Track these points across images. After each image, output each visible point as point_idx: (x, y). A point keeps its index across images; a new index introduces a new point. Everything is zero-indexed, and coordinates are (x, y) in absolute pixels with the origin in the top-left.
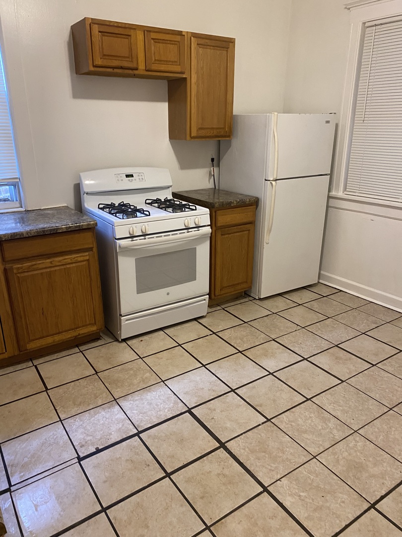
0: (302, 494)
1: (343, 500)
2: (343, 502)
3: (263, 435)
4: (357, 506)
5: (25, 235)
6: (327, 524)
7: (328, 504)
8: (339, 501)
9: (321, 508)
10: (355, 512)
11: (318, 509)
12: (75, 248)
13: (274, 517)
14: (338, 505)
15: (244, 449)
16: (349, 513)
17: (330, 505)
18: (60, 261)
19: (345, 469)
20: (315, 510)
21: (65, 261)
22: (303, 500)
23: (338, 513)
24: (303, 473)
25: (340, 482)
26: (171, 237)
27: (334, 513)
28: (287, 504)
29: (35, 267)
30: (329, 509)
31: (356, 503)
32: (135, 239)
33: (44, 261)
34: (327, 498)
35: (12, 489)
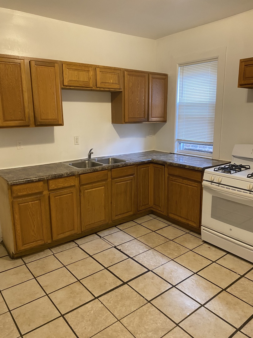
0: (92, 312)
1: (87, 329)
2: (85, 329)
3: (135, 299)
4: (82, 335)
5: (174, 165)
6: (73, 319)
7: (85, 321)
8: (86, 327)
9: (83, 318)
10: (78, 333)
11: (83, 317)
12: (192, 179)
13: (80, 300)
14: (84, 326)
15: (123, 291)
16: (78, 330)
17: (84, 322)
18: (185, 182)
19: (110, 334)
20: (82, 315)
21: (187, 183)
22: (88, 311)
23: (79, 325)
24: (106, 314)
25: (99, 330)
26: (230, 190)
27: (79, 323)
28: (87, 305)
29: (176, 180)
30: (81, 321)
31: (84, 335)
32: (213, 183)
33: (180, 179)
34: (89, 322)
35: (102, 238)
